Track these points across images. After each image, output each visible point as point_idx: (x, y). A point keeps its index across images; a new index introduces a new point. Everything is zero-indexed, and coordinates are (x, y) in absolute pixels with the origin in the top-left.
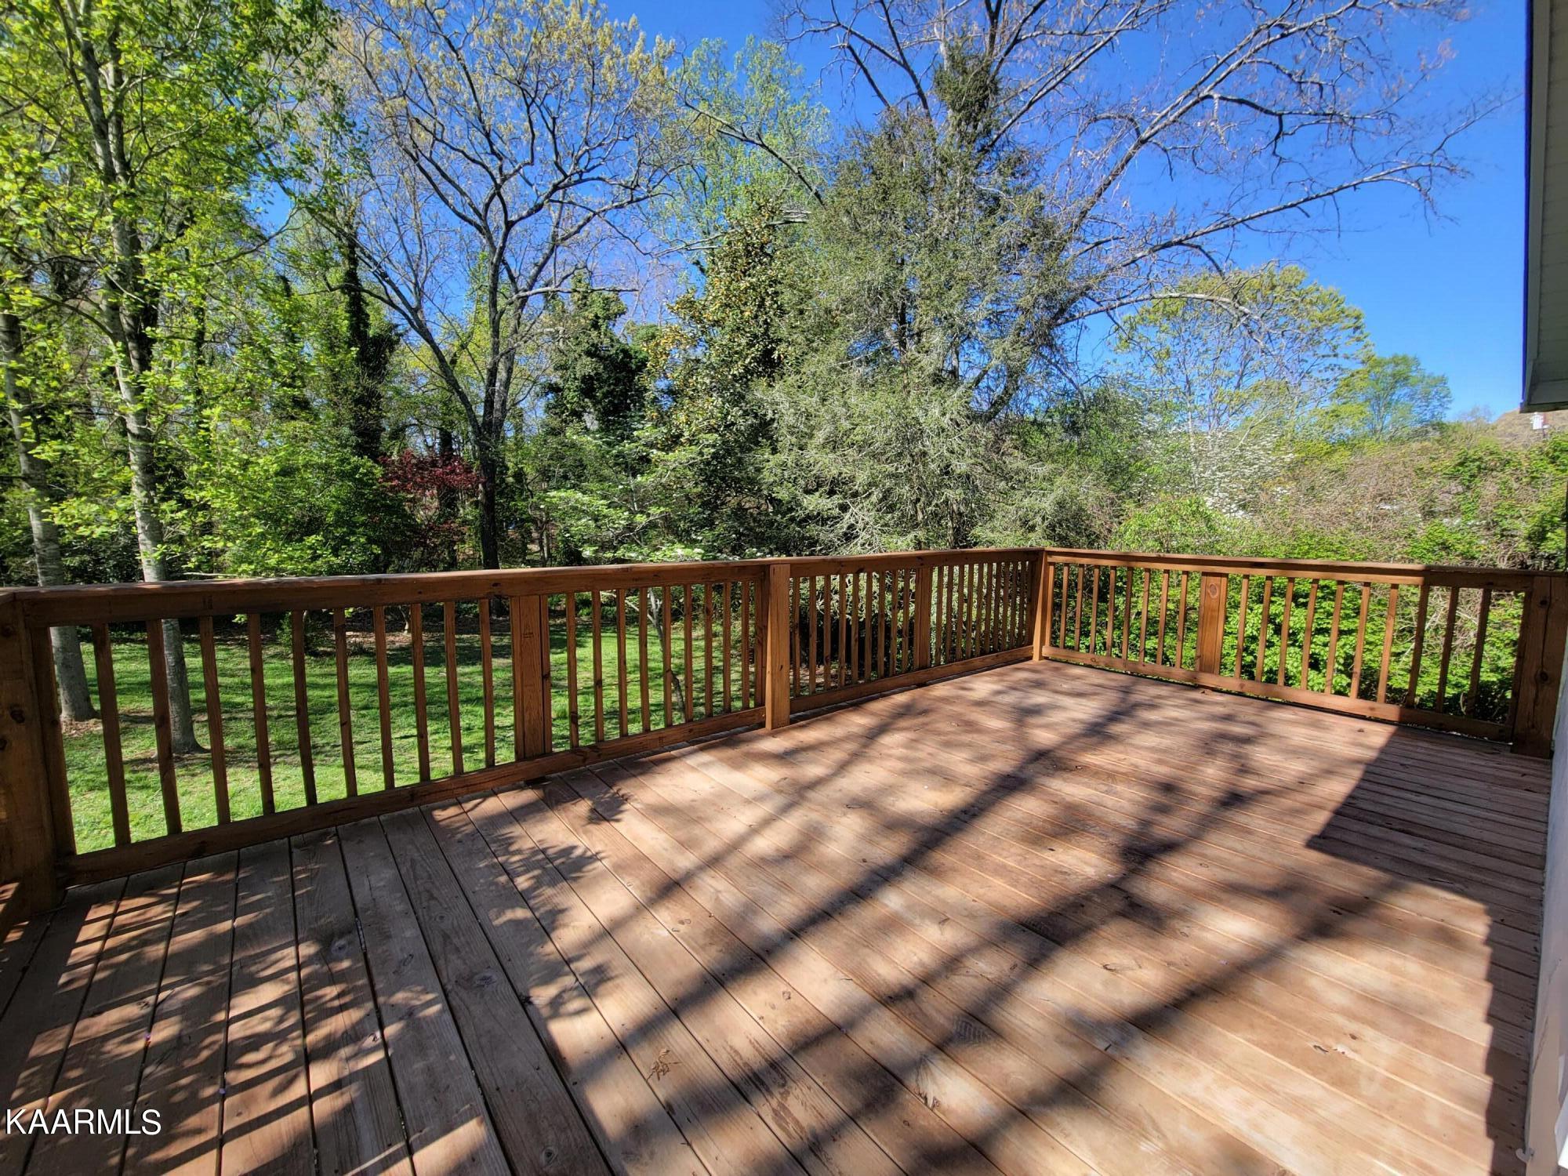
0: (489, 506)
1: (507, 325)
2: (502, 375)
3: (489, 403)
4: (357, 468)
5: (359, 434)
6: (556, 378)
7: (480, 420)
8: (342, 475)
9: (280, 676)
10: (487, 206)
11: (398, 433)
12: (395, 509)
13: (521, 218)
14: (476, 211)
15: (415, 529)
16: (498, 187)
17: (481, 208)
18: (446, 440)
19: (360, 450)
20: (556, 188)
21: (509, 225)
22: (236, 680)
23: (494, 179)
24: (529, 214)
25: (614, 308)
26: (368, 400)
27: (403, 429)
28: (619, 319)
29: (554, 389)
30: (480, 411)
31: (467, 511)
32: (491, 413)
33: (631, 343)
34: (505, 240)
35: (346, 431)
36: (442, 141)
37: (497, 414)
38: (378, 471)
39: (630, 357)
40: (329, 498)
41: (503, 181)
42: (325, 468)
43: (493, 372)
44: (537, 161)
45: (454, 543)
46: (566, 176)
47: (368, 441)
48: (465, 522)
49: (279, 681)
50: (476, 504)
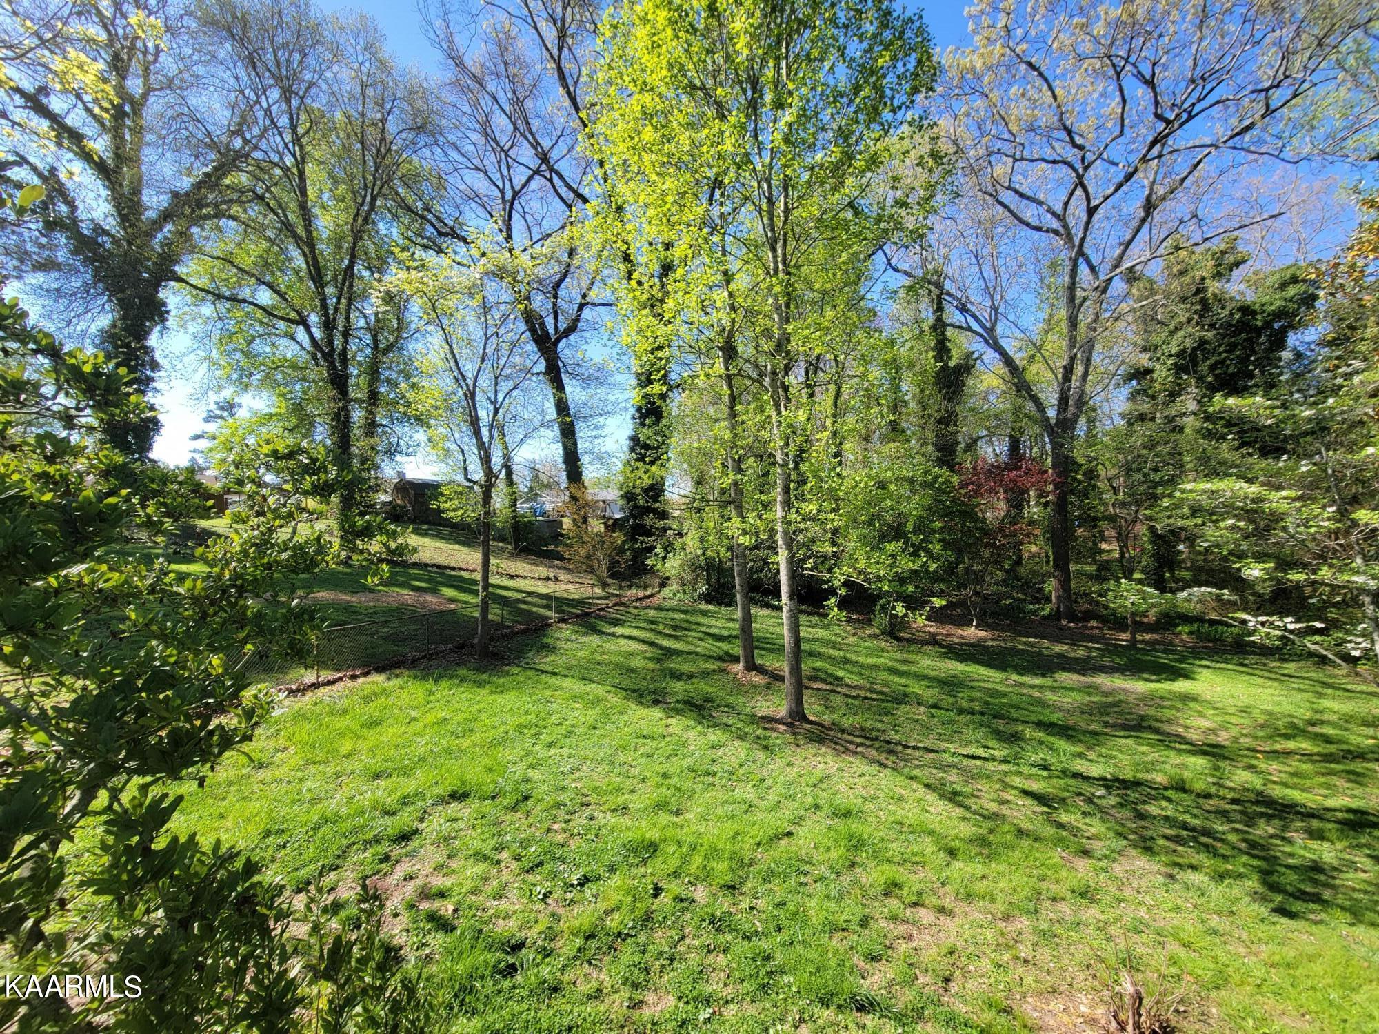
0: (1061, 506)
1: (1085, 318)
2: (1079, 369)
3: (1063, 400)
4: (937, 477)
5: (938, 450)
6: (1144, 360)
7: (1053, 422)
8: (925, 485)
9: (871, 656)
10: (1066, 204)
11: (972, 445)
12: (969, 514)
13: (1106, 198)
14: (1054, 214)
15: (986, 532)
16: (1080, 177)
17: (1058, 208)
18: (1015, 445)
19: (940, 462)
20: (1153, 144)
21: (1091, 211)
22: (841, 653)
23: (1075, 170)
24: (1116, 190)
25: (1230, 259)
26: (947, 420)
27: (975, 441)
28: (1235, 272)
29: (1141, 374)
30: (1052, 413)
31: (1034, 510)
32: (1065, 410)
33: (1250, 297)
34: (1086, 230)
35: (930, 448)
36: (1022, 159)
37: (1072, 409)
38: (955, 480)
39: (1254, 313)
40: (913, 506)
41: (1086, 168)
42: (911, 480)
43: (1068, 370)
44: (1126, 130)
45: (1022, 544)
46: (1168, 122)
47: (946, 454)
48: (1032, 522)
49: (870, 661)
50: (1046, 505)
